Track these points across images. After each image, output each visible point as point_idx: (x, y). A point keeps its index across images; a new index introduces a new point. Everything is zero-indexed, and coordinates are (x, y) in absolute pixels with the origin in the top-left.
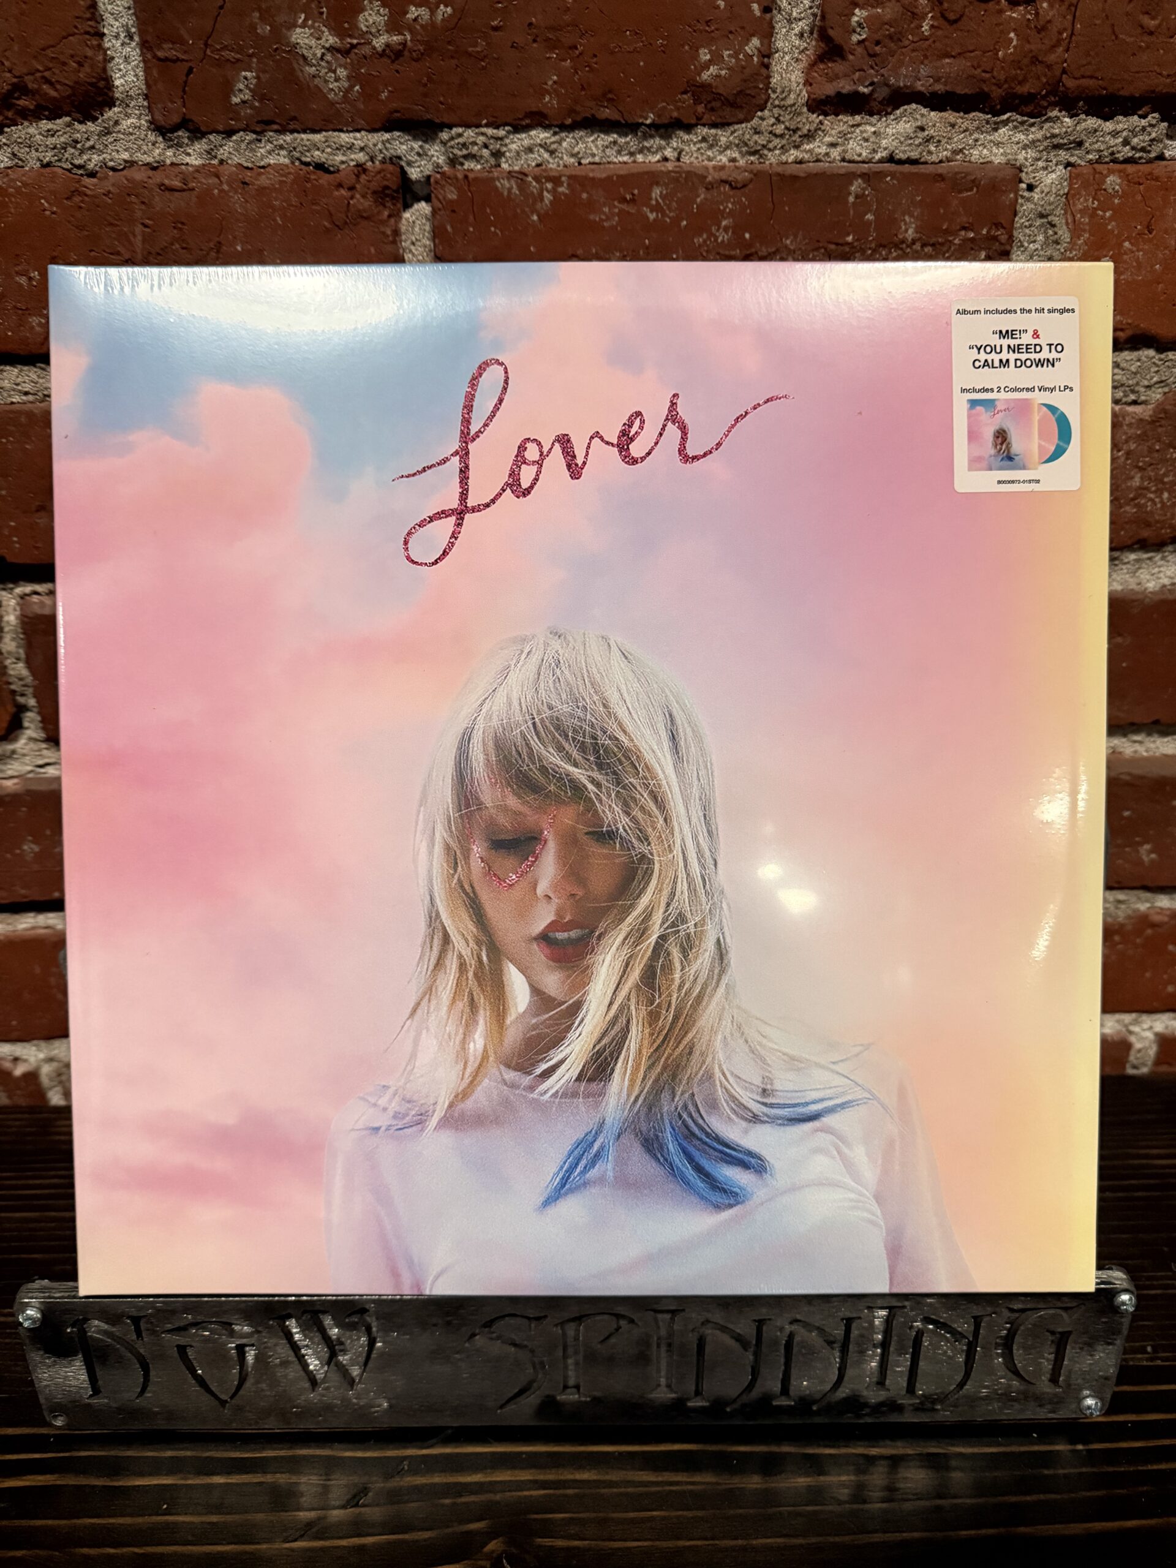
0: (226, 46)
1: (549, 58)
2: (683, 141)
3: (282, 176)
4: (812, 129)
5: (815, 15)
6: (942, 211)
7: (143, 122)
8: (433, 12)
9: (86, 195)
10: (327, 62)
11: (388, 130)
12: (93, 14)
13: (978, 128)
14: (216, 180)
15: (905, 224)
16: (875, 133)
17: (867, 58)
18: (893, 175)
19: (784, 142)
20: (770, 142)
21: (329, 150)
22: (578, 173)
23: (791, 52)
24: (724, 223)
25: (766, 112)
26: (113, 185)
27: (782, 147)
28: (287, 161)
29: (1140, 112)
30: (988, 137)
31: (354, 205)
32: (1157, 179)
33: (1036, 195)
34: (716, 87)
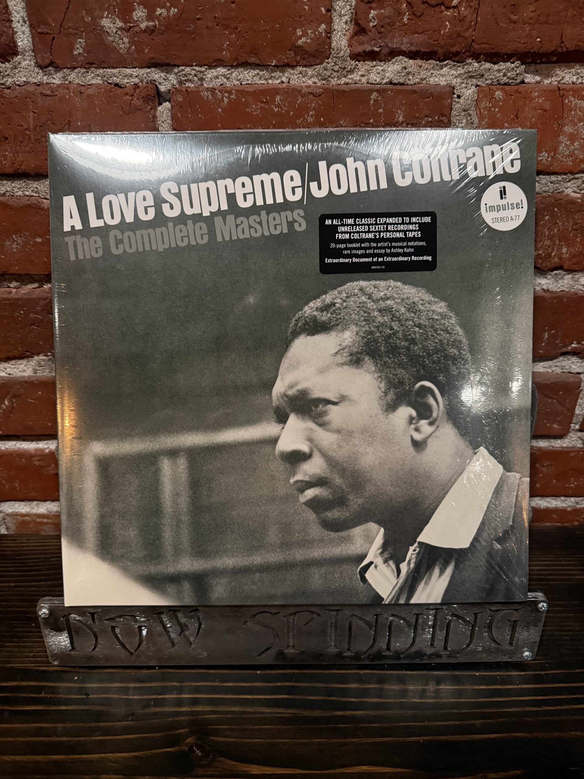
0: (70, 27)
1: (225, 33)
2: (290, 74)
3: (99, 89)
4: (352, 68)
5: (352, 13)
6: (416, 108)
7: (32, 63)
8: (168, 11)
9: (6, 98)
10: (119, 35)
11: (149, 67)
12: (7, 11)
13: (432, 68)
14: (68, 91)
15: (398, 114)
16: (382, 70)
17: (377, 33)
18: (391, 90)
19: (339, 74)
20: (332, 74)
21: (121, 77)
22: (240, 89)
23: (341, 31)
24: (311, 113)
25: (330, 60)
26: (19, 93)
27: (338, 77)
28: (101, 82)
29: (511, 61)
30: (438, 73)
31: (133, 104)
32: (520, 93)
33: (462, 100)
34: (305, 48)
